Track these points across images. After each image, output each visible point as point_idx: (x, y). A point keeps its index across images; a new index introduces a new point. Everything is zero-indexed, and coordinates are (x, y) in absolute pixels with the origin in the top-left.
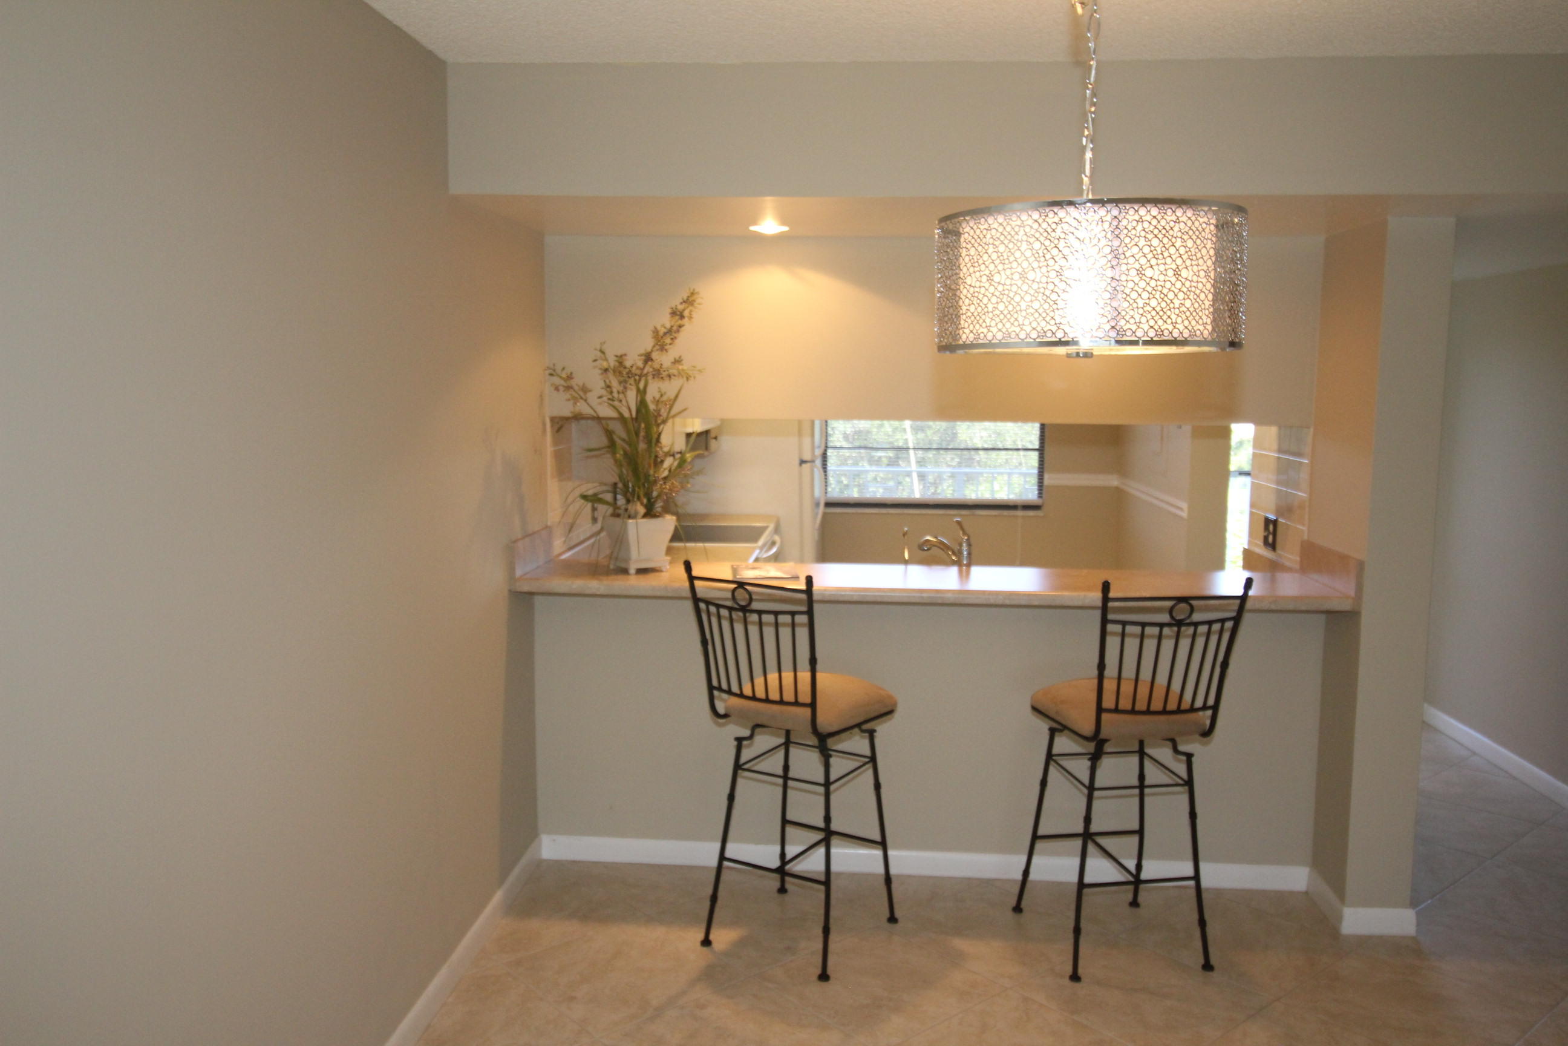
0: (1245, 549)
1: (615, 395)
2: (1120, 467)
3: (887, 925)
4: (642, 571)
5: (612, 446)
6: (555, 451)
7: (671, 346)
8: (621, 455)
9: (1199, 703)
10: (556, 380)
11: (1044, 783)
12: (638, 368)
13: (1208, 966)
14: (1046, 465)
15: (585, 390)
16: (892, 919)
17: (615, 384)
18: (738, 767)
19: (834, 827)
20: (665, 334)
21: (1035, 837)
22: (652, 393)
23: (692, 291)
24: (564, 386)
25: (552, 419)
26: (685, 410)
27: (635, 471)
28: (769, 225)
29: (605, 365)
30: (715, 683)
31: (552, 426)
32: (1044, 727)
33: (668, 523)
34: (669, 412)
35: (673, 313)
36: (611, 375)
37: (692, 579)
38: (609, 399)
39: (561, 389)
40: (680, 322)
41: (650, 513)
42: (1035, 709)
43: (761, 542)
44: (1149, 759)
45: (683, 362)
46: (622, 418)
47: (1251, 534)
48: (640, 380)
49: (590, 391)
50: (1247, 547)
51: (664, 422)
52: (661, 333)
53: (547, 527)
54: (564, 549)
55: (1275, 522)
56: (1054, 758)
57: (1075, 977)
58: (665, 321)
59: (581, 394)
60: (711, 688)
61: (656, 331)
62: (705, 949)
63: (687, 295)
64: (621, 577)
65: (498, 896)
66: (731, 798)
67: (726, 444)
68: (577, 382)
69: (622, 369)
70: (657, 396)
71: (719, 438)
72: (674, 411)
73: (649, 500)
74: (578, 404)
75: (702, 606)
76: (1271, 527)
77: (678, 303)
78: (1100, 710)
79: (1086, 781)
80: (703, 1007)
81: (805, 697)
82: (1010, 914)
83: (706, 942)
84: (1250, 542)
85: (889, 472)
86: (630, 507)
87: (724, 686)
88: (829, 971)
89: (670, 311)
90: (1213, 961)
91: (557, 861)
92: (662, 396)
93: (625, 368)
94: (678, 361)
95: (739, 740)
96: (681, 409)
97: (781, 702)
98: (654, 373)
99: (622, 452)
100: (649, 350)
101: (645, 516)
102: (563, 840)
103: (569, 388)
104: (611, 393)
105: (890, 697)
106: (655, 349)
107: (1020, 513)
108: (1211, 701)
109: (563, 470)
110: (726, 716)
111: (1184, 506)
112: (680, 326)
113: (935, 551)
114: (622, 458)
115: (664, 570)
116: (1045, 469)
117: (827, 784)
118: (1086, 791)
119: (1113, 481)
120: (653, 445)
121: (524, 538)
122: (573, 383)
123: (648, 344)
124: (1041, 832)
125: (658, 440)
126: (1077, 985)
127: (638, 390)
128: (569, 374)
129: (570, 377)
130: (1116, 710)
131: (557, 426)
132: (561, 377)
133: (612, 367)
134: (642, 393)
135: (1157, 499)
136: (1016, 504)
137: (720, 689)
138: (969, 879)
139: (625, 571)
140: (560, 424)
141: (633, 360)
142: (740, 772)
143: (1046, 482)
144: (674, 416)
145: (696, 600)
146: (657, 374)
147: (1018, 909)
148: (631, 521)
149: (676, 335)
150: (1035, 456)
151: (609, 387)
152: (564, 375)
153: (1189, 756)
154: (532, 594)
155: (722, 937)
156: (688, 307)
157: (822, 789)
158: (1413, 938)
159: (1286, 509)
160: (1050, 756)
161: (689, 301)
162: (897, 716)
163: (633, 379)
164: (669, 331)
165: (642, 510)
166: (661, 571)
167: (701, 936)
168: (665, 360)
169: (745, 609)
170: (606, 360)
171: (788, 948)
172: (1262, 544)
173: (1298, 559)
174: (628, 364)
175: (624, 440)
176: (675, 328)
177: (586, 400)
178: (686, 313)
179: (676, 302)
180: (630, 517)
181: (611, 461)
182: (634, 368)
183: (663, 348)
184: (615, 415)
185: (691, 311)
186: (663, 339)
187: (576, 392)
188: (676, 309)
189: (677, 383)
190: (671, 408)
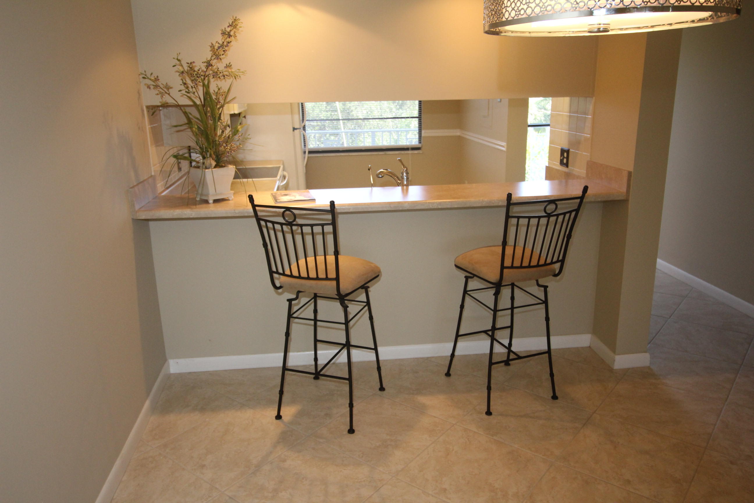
0: (546, 166)
1: (191, 90)
2: (460, 124)
3: (380, 392)
4: (216, 201)
5: (189, 122)
6: (152, 128)
7: (224, 56)
8: (196, 128)
9: (555, 259)
10: (147, 81)
11: (462, 307)
12: (202, 71)
13: (555, 397)
14: (422, 126)
15: (168, 87)
16: (382, 389)
17: (189, 82)
18: (290, 316)
19: (352, 342)
20: (219, 48)
21: (458, 336)
22: (213, 88)
23: (234, 18)
24: (154, 85)
25: (148, 107)
26: (234, 98)
27: (207, 139)
29: (181, 69)
30: (274, 269)
31: (148, 112)
32: (462, 275)
33: (231, 169)
34: (225, 100)
35: (223, 33)
36: (185, 75)
37: (254, 206)
38: (186, 92)
39: (152, 87)
40: (228, 40)
41: (218, 165)
42: (456, 266)
43: (278, 177)
44: (517, 288)
45: (232, 66)
46: (195, 105)
47: (550, 158)
48: (204, 79)
49: (171, 88)
50: (547, 165)
51: (222, 106)
52: (216, 48)
53: (152, 176)
54: (164, 189)
55: (568, 152)
56: (468, 293)
57: (489, 413)
58: (219, 39)
59: (166, 90)
60: (271, 273)
61: (212, 46)
62: (278, 421)
63: (232, 21)
64: (204, 205)
65: (147, 404)
66: (287, 334)
67: (250, 120)
68: (162, 82)
69: (192, 72)
70: (216, 90)
71: (247, 117)
72: (228, 99)
73: (217, 156)
74: (164, 97)
75: (263, 223)
76: (565, 155)
77: (226, 27)
78: (503, 267)
79: (493, 308)
80: (284, 461)
81: (332, 274)
82: (444, 377)
83: (279, 417)
84: (549, 164)
85: (320, 133)
86: (205, 161)
87: (281, 271)
88: (354, 427)
89: (220, 32)
90: (558, 394)
91: (180, 374)
92: (219, 89)
93: (195, 71)
94: (229, 66)
95: (290, 301)
96: (233, 97)
97: (317, 278)
98: (214, 74)
99: (196, 127)
100: (209, 59)
101: (216, 167)
102: (182, 361)
103: (156, 86)
104: (187, 88)
105: (377, 267)
106: (213, 58)
107: (410, 152)
108: (561, 258)
109: (158, 140)
110: (281, 287)
111: (504, 144)
112: (229, 42)
113: (387, 178)
114: (197, 130)
115: (231, 199)
116: (422, 128)
117: (347, 323)
118: (492, 312)
119: (457, 133)
120: (217, 120)
121: (137, 185)
122: (159, 83)
123: (208, 55)
124: (461, 333)
125: (220, 118)
126: (491, 417)
127: (204, 85)
128: (156, 77)
129: (157, 79)
130: (512, 267)
131: (151, 112)
132: (150, 79)
133: (186, 71)
134: (206, 87)
135: (487, 141)
136: (408, 147)
137: (277, 272)
138: (417, 359)
139: (206, 202)
140: (153, 110)
141: (199, 65)
142: (291, 319)
143: (423, 134)
144: (228, 103)
145: (259, 220)
146: (216, 75)
147: (448, 374)
148: (207, 170)
149: (227, 48)
150: (416, 121)
151: (185, 84)
152: (153, 78)
153: (546, 287)
154: (148, 220)
155: (287, 412)
156: (233, 29)
157: (343, 326)
158: (649, 368)
159: (576, 143)
160: (465, 292)
161: (234, 25)
162: (383, 278)
163: (200, 78)
164: (222, 46)
165: (214, 163)
166: (229, 200)
167: (275, 413)
168: (220, 66)
169: (290, 224)
170: (182, 66)
171: (326, 415)
172: (559, 164)
173: (585, 172)
174: (196, 69)
175: (197, 119)
176: (225, 44)
177: (169, 94)
178: (232, 33)
179: (225, 26)
180: (206, 168)
181: (190, 134)
182: (200, 71)
183: (218, 57)
184: (191, 103)
185: (235, 32)
186: (218, 51)
187: (162, 89)
188: (225, 30)
189: (229, 81)
190: (226, 97)
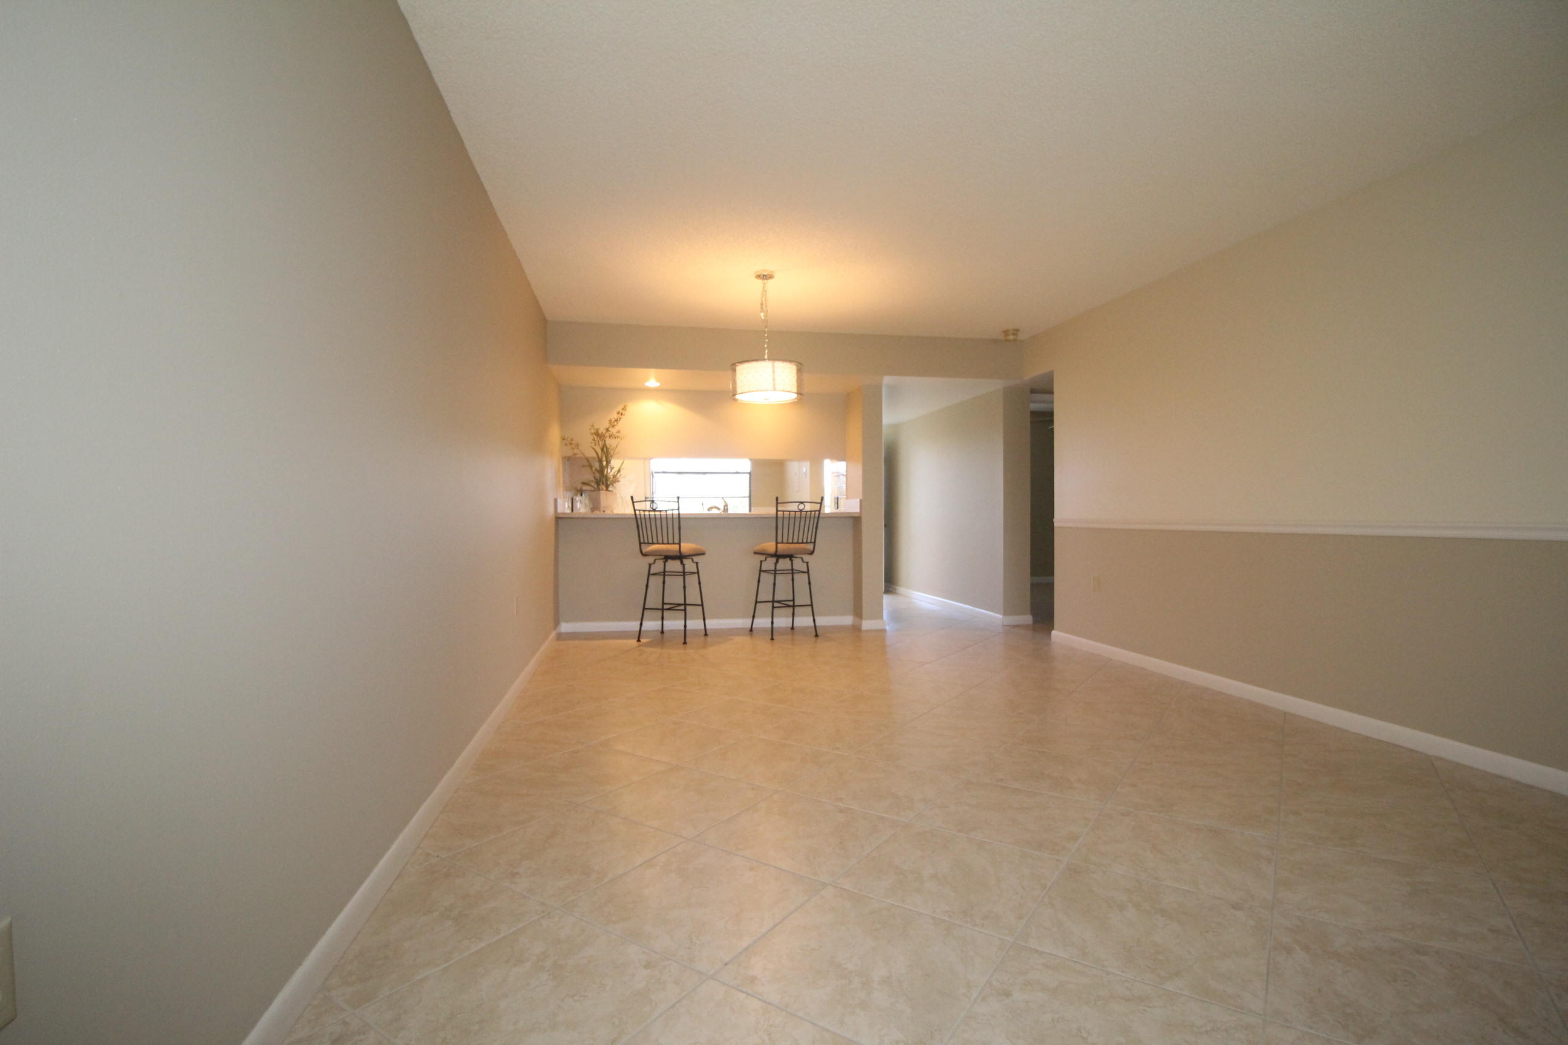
6: (563, 471)
7: (616, 426)
9: (809, 541)
10: (566, 442)
11: (759, 581)
12: (603, 434)
15: (578, 445)
16: (706, 635)
17: (594, 441)
19: (687, 602)
20: (614, 421)
21: (756, 604)
22: (609, 444)
23: (626, 405)
25: (563, 458)
28: (652, 383)
29: (591, 433)
30: (642, 541)
31: (563, 461)
35: (618, 413)
36: (593, 436)
37: (633, 502)
39: (568, 445)
41: (607, 490)
42: (754, 551)
45: (621, 432)
46: (596, 455)
48: (604, 438)
56: (762, 573)
57: (772, 639)
58: (615, 416)
59: (577, 447)
60: (640, 544)
61: (611, 420)
63: (623, 406)
69: (597, 434)
74: (575, 451)
77: (620, 410)
78: (777, 542)
83: (639, 641)
87: (646, 542)
89: (616, 413)
91: (567, 633)
92: (612, 444)
93: (599, 433)
94: (619, 432)
95: (650, 565)
97: (668, 543)
100: (608, 427)
103: (571, 444)
105: (703, 548)
106: (610, 427)
108: (813, 541)
109: (565, 478)
112: (620, 418)
122: (573, 442)
123: (607, 425)
124: (759, 600)
126: (773, 641)
127: (603, 442)
129: (572, 440)
130: (782, 543)
131: (565, 461)
132: (568, 440)
133: (594, 434)
134: (605, 444)
137: (644, 543)
138: (729, 628)
140: (567, 460)
141: (602, 430)
142: (650, 576)
146: (610, 436)
147: (751, 632)
149: (618, 422)
150: (748, 499)
151: (591, 442)
153: (807, 561)
156: (624, 411)
158: (884, 629)
160: (761, 571)
161: (624, 409)
162: (706, 555)
163: (601, 438)
164: (616, 420)
165: (605, 488)
168: (613, 431)
170: (592, 431)
176: (618, 419)
177: (579, 450)
178: (622, 414)
183: (613, 426)
185: (624, 413)
186: (613, 423)
187: (575, 446)
189: (618, 440)
190: (615, 451)
